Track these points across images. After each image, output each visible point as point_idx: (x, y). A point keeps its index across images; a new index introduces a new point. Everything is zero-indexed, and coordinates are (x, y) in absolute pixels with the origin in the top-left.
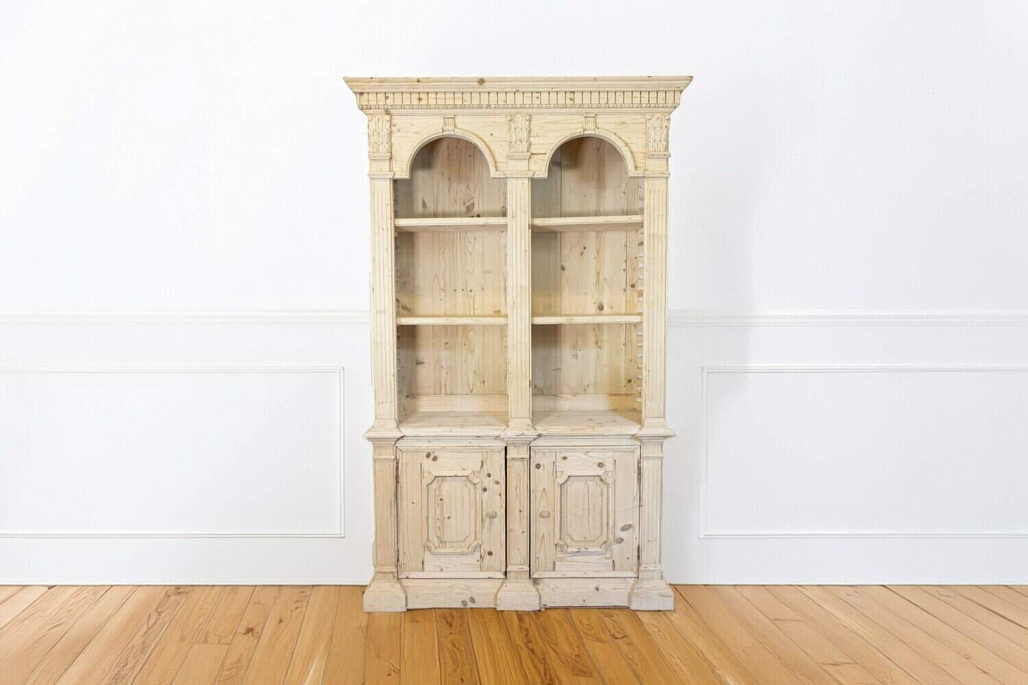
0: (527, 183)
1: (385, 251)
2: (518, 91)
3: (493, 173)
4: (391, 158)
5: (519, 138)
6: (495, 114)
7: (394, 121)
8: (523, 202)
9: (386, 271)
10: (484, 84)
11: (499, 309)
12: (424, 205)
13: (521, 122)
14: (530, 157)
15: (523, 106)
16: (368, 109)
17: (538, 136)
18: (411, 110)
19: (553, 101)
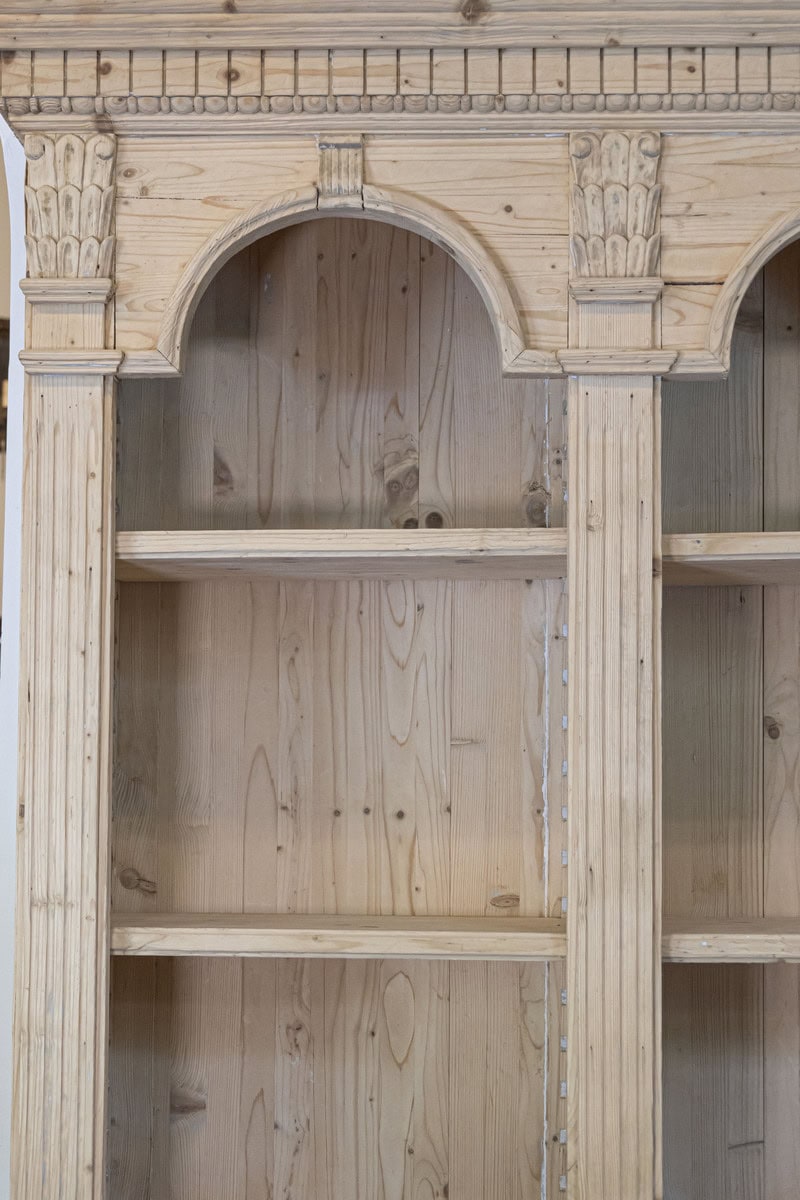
0: (645, 391)
1: (76, 659)
2: (614, 44)
3: (512, 356)
4: (112, 298)
5: (614, 223)
6: (525, 131)
7: (129, 159)
8: (629, 468)
9: (76, 739)
10: (484, 18)
11: (511, 891)
12: (222, 474)
13: (624, 160)
14: (660, 296)
15: (633, 102)
16: (28, 111)
17: (689, 212)
18: (193, 117)
19: (752, 82)
